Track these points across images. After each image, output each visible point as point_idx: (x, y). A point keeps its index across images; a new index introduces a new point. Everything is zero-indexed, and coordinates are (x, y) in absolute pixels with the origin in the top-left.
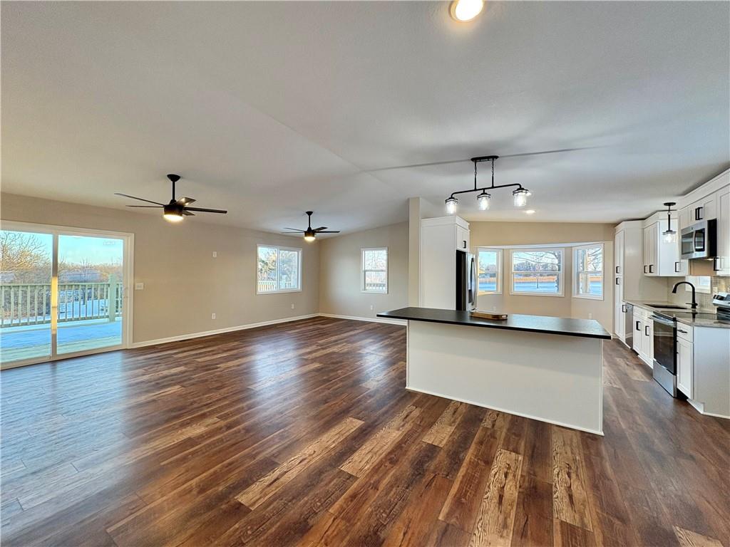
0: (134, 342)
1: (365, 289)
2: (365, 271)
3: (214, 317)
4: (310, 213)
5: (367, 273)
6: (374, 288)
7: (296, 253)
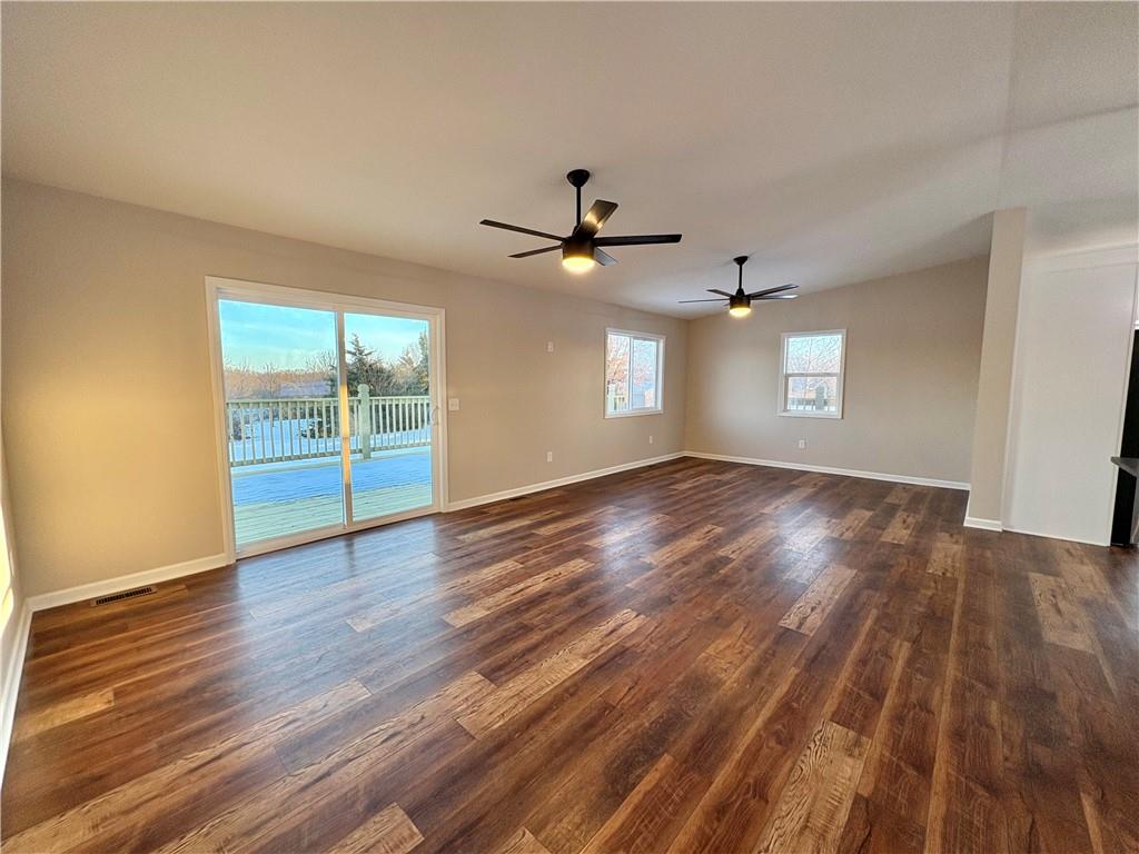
0: (450, 501)
1: (785, 410)
2: (787, 376)
3: (550, 459)
4: (741, 261)
5: (790, 379)
6: (801, 408)
7: (654, 344)
